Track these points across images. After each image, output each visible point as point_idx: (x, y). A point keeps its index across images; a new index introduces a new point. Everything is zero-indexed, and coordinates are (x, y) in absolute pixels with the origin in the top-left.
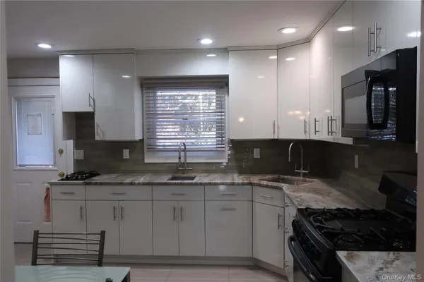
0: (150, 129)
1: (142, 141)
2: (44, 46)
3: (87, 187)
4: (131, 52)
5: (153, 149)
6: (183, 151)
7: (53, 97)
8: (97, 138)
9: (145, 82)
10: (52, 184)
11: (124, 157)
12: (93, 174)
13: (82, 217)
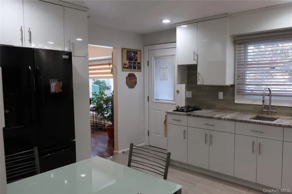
0: (240, 76)
1: (233, 86)
2: (166, 21)
3: (189, 117)
4: (225, 16)
5: (242, 93)
6: (268, 95)
7: (174, 55)
8: (199, 83)
9: (237, 39)
10: (168, 113)
11: (219, 98)
12: (196, 109)
13: (184, 137)
